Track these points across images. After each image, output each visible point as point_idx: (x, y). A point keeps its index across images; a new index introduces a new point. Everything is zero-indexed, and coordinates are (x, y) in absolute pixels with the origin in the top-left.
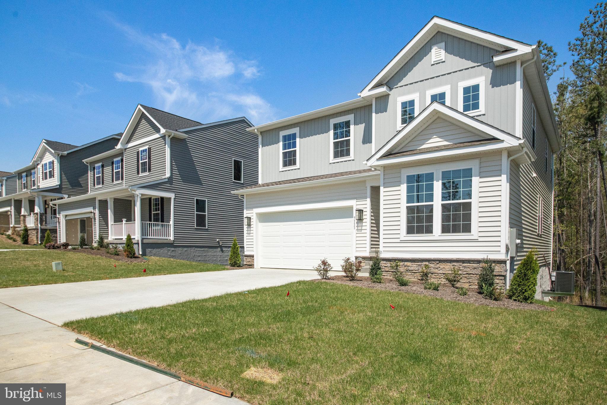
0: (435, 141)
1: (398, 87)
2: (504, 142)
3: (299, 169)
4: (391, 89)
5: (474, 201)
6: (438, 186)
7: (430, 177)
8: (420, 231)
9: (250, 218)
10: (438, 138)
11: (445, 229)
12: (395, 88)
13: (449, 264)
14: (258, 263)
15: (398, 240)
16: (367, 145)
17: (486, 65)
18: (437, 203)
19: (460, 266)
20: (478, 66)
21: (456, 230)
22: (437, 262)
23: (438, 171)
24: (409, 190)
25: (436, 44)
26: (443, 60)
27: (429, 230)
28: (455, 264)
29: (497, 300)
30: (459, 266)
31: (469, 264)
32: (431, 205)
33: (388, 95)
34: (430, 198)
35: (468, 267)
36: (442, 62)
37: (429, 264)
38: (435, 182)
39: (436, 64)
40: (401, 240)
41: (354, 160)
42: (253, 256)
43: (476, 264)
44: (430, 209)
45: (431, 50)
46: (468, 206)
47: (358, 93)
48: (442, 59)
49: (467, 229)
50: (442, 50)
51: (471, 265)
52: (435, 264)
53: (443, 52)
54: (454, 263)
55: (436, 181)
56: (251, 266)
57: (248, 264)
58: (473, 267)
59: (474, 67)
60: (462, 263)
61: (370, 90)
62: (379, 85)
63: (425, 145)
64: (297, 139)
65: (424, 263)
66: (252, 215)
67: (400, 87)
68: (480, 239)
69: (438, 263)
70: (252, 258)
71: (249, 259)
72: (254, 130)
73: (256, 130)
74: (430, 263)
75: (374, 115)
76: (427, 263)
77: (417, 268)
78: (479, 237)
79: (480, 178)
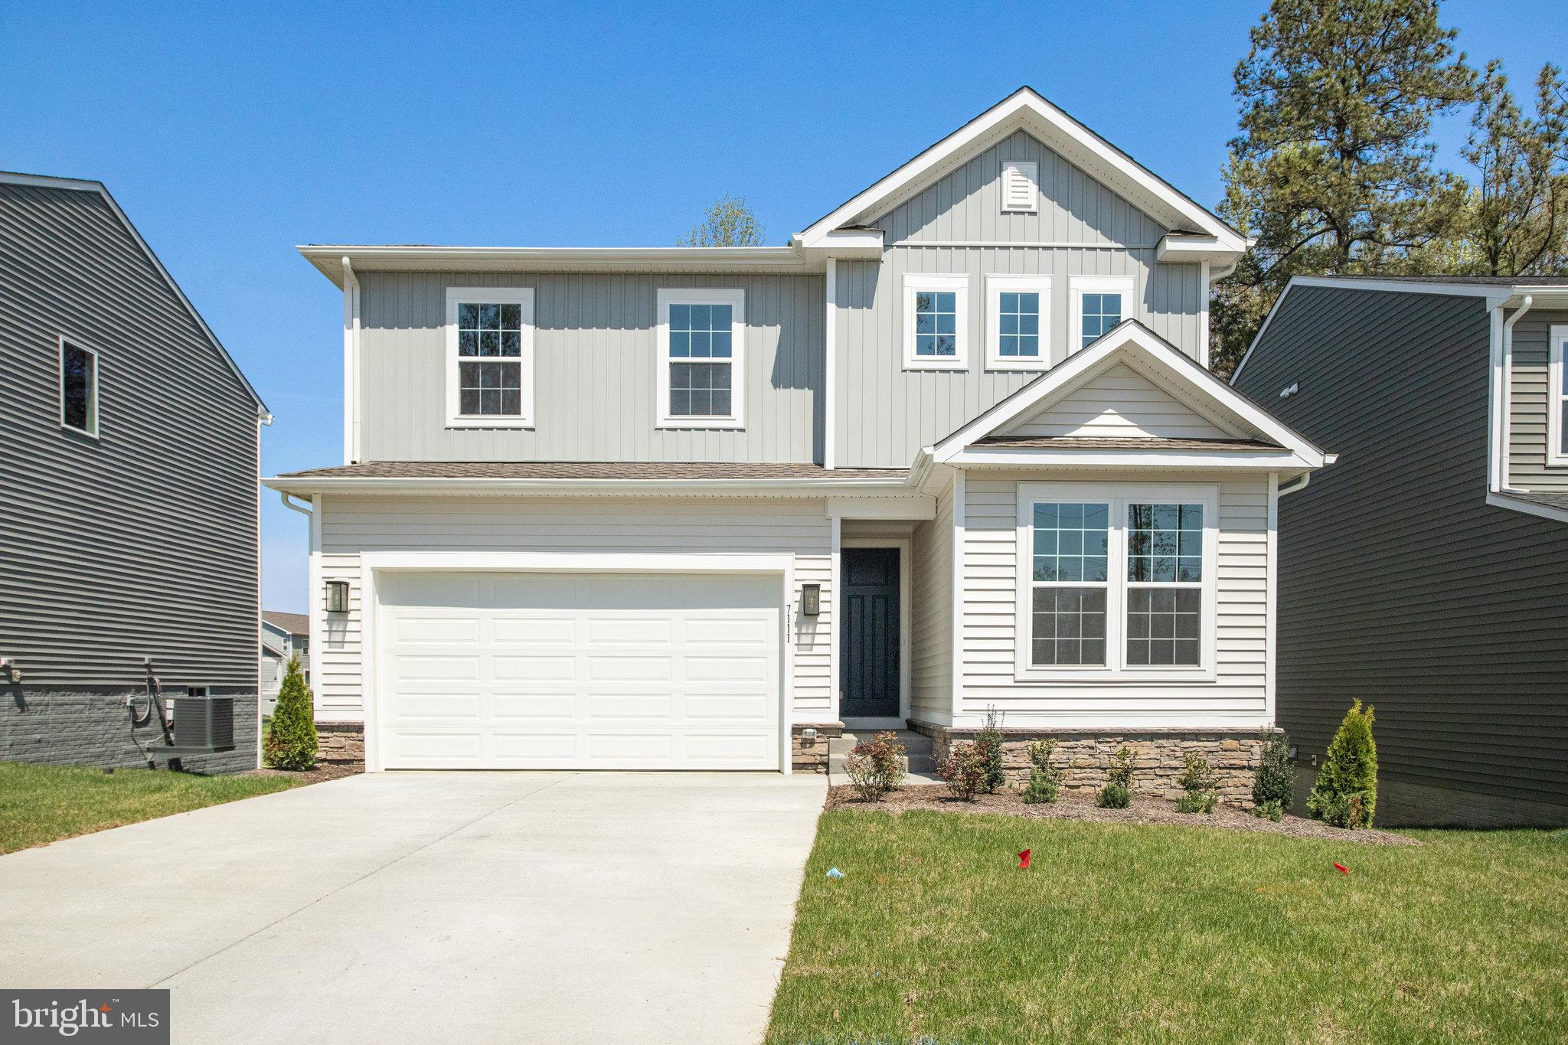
0: (1110, 424)
1: (906, 247)
2: (1293, 455)
3: (533, 430)
4: (887, 247)
5: (1208, 586)
6: (1118, 540)
7: (1098, 515)
8: (1069, 656)
9: (347, 584)
10: (1117, 416)
11: (1136, 655)
12: (898, 246)
13: (1149, 743)
14: (377, 751)
15: (1009, 681)
16: (787, 391)
17: (1136, 252)
18: (1117, 585)
19: (1176, 749)
20: (1117, 249)
21: (1163, 656)
22: (1119, 739)
23: (1118, 501)
24: (1042, 543)
25: (1012, 159)
26: (1033, 209)
27: (1096, 654)
28: (1164, 742)
29: (1344, 828)
30: (1172, 748)
31: (1195, 743)
32: (1100, 589)
33: (876, 262)
34: (1099, 571)
35: (1194, 749)
36: (1031, 213)
37: (1097, 745)
38: (1111, 530)
39: (1016, 213)
40: (1017, 679)
41: (743, 430)
42: (360, 729)
43: (1212, 741)
44: (1098, 598)
45: (1001, 171)
46: (1191, 599)
47: (796, 231)
48: (1030, 206)
49: (1190, 655)
50: (1030, 181)
51: (1200, 744)
52: (1113, 744)
53: (1033, 188)
54: (1160, 741)
55: (1115, 529)
56: (350, 765)
57: (335, 757)
58: (1206, 749)
59: (1109, 249)
60: (1179, 741)
61: (831, 233)
62: (853, 227)
63: (1083, 428)
64: (523, 326)
65: (1085, 742)
66: (355, 573)
67: (913, 247)
68: (1221, 681)
69: (1121, 742)
70: (354, 734)
71: (336, 739)
72: (340, 257)
73: (346, 260)
74: (1100, 743)
75: (831, 308)
76: (1091, 743)
77: (1065, 757)
78: (1218, 675)
79: (1222, 531)
